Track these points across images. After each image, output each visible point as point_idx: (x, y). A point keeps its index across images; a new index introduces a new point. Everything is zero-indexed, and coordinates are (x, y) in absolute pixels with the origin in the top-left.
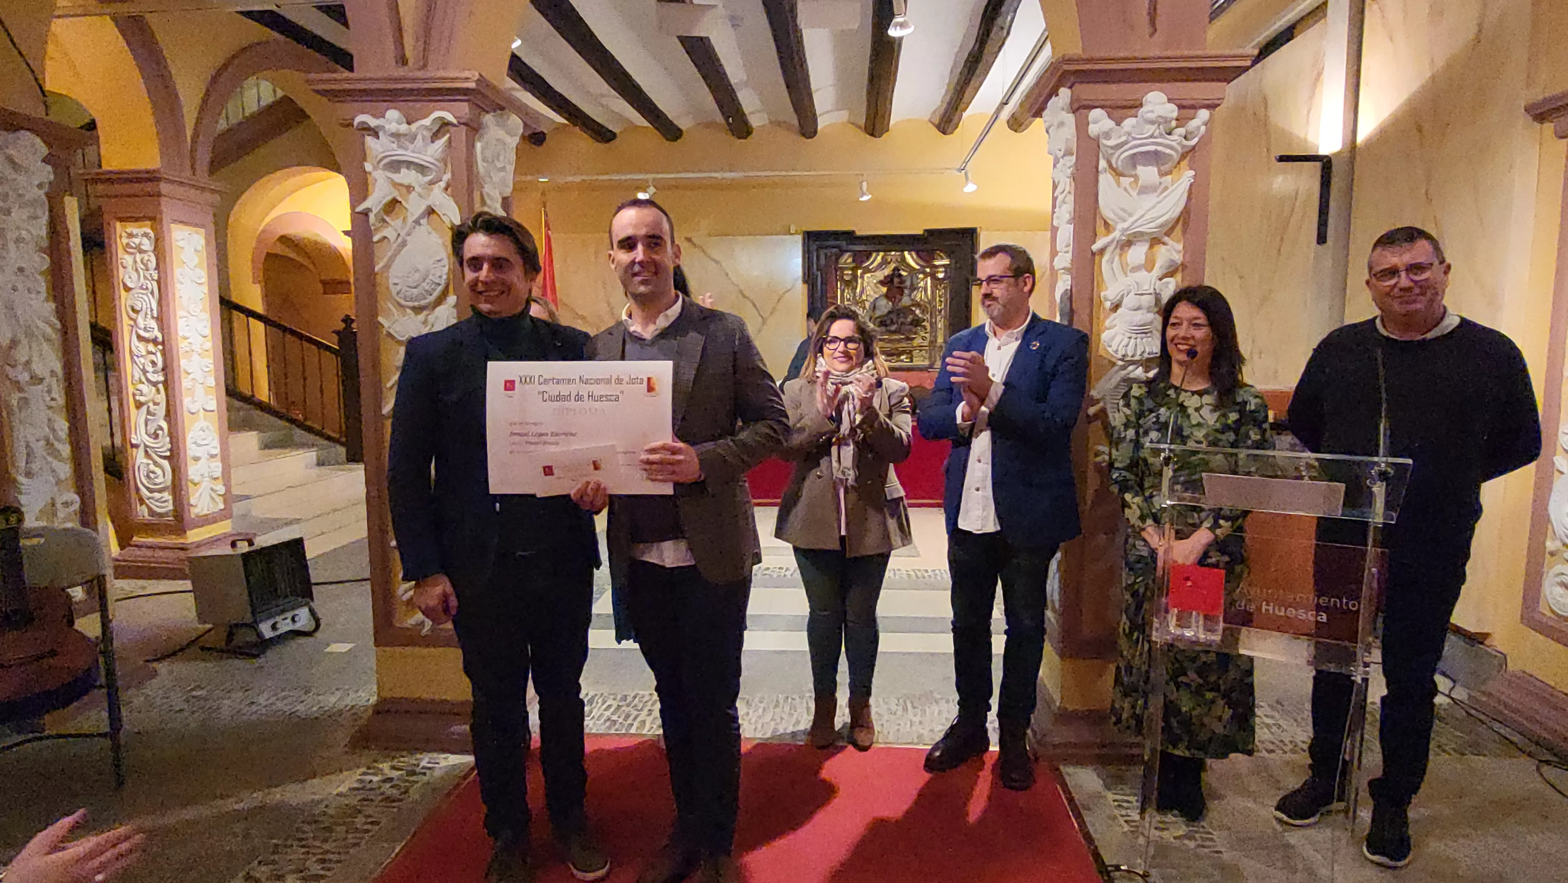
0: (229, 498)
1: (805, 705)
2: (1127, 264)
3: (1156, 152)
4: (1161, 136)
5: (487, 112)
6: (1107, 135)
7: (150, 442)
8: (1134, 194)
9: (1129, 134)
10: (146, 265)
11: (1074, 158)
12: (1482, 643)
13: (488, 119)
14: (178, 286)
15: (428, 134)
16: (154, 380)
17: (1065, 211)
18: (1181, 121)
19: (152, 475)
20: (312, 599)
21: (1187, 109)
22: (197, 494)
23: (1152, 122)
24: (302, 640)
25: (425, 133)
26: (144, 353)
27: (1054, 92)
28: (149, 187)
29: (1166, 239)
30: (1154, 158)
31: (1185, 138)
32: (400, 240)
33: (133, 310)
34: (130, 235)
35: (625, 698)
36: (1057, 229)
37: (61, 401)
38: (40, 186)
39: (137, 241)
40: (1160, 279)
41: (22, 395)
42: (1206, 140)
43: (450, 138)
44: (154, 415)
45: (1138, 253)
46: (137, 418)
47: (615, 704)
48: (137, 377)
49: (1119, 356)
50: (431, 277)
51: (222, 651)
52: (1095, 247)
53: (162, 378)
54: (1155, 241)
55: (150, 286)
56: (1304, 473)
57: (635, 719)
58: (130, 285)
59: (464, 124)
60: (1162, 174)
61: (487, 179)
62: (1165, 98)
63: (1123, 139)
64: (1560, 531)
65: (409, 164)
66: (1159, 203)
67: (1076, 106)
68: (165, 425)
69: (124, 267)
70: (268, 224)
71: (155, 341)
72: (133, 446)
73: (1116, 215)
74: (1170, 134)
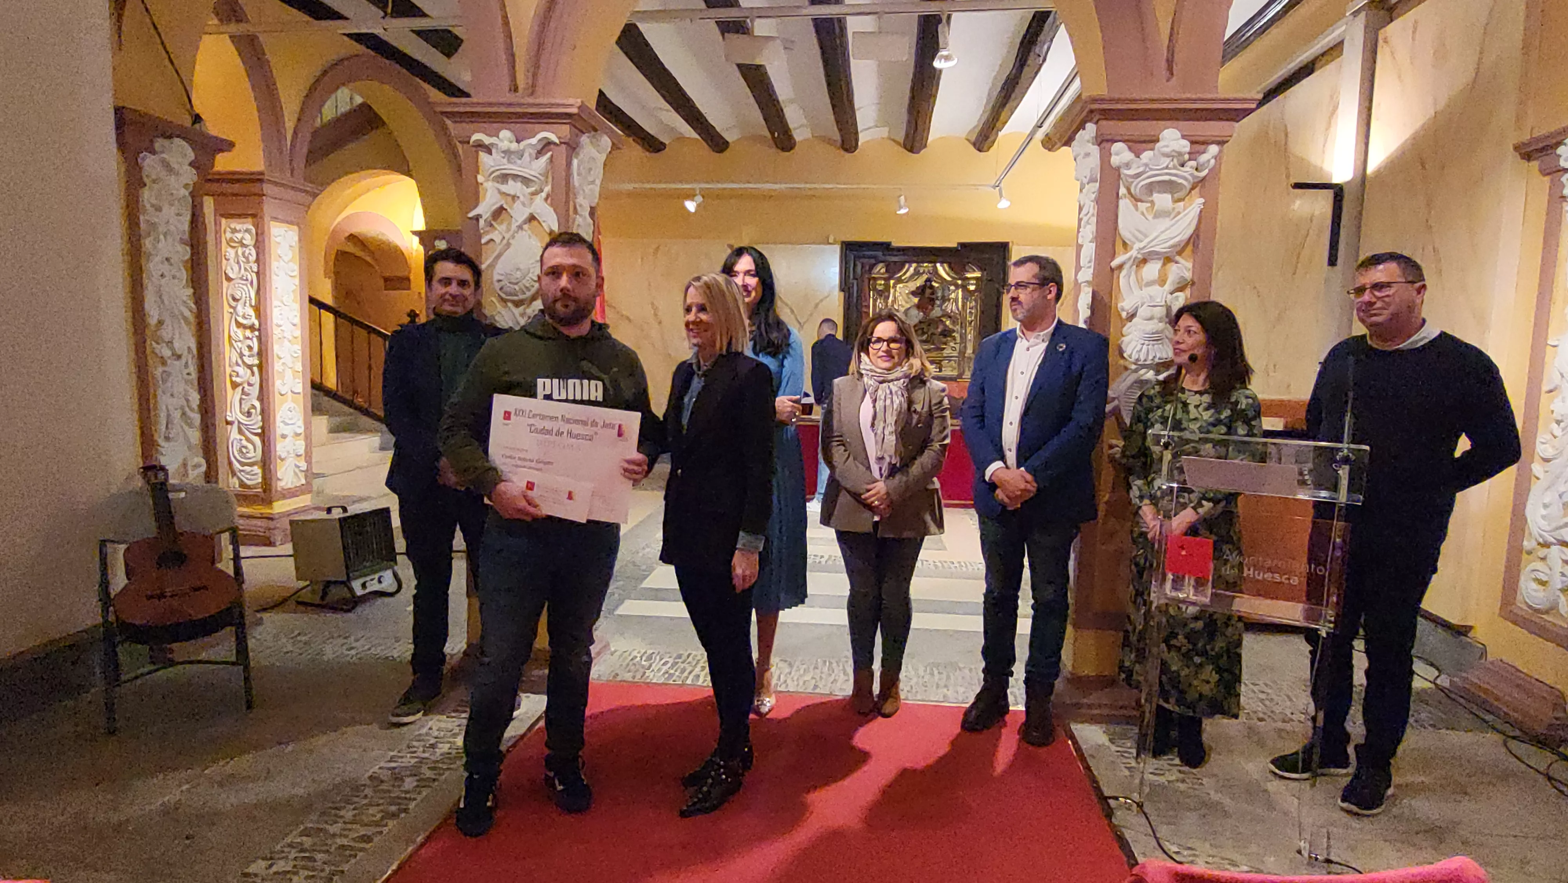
0: (310, 475)
1: (841, 668)
2: (1142, 280)
3: (1171, 182)
4: (1175, 168)
5: (584, 133)
6: (1128, 165)
7: (243, 419)
8: (1150, 217)
9: (1146, 165)
10: (247, 258)
11: (1098, 184)
12: (1466, 636)
13: (585, 139)
14: (274, 277)
15: (534, 152)
16: (249, 363)
17: (1089, 231)
18: (1193, 155)
19: (244, 450)
20: (396, 563)
21: (1198, 144)
22: (284, 469)
23: (1166, 155)
24: (387, 600)
25: (531, 151)
26: (241, 338)
27: (1082, 126)
28: (255, 188)
29: (1178, 258)
30: (1169, 186)
31: (1197, 169)
32: (505, 242)
33: (234, 299)
34: (234, 231)
35: (680, 656)
36: (1082, 246)
37: (194, 376)
38: (186, 186)
39: (239, 236)
40: (1171, 293)
41: (166, 369)
42: (1215, 172)
43: (552, 156)
44: (248, 395)
45: (1152, 269)
46: (233, 397)
47: (671, 661)
48: (234, 360)
49: (1132, 360)
50: (530, 275)
51: (317, 606)
52: (1114, 264)
53: (257, 362)
54: (1168, 260)
55: (249, 277)
56: (1307, 477)
57: (690, 673)
58: (231, 275)
59: (565, 143)
60: (1176, 201)
61: (581, 192)
62: (1179, 135)
63: (1141, 169)
64: (1535, 531)
65: (515, 177)
66: (1172, 226)
67: (1099, 140)
68: (257, 404)
69: (227, 260)
70: (339, 224)
71: (252, 328)
72: (228, 423)
73: (1134, 236)
74: (1183, 166)
